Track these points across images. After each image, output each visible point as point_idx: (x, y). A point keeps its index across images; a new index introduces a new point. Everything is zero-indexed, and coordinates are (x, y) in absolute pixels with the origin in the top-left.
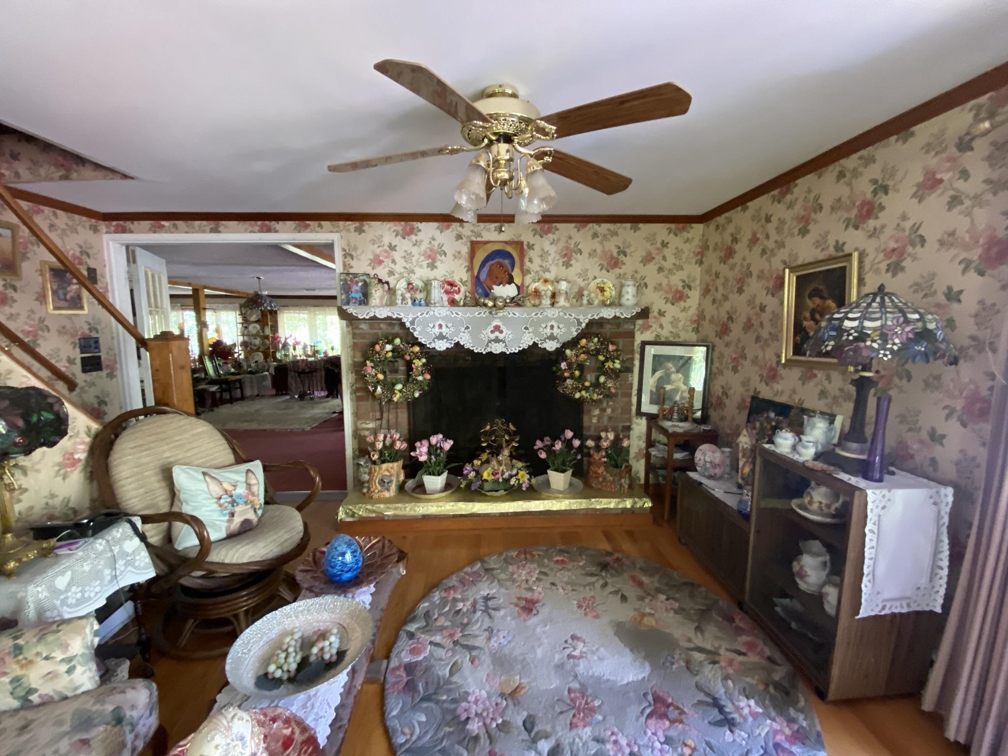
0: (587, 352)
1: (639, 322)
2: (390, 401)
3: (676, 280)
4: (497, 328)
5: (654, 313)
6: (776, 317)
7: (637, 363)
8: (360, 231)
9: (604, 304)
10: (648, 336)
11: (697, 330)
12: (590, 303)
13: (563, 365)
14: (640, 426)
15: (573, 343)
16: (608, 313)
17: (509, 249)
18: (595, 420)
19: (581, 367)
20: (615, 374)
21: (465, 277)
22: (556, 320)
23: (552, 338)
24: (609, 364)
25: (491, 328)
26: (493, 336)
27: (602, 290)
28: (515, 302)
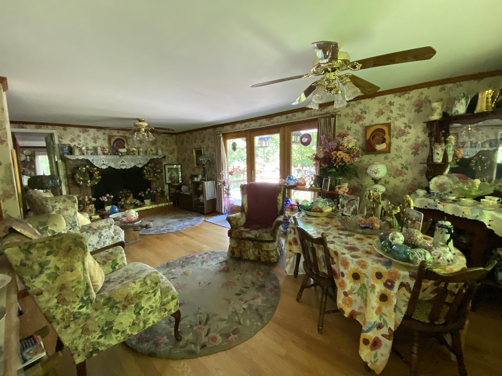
0: (151, 168)
1: (163, 159)
2: (86, 186)
3: (171, 148)
4: (123, 161)
5: (167, 157)
6: (193, 158)
7: (164, 170)
8: (65, 130)
9: (153, 155)
10: (166, 163)
11: (177, 161)
12: (149, 154)
13: (145, 171)
14: (166, 187)
15: (147, 165)
16: (155, 157)
17: (122, 138)
18: (154, 186)
19: (149, 171)
20: (158, 173)
21: (107, 146)
22: (141, 159)
23: (140, 164)
24: (157, 171)
25: (121, 161)
26: (122, 164)
27: (152, 151)
28: (128, 153)
